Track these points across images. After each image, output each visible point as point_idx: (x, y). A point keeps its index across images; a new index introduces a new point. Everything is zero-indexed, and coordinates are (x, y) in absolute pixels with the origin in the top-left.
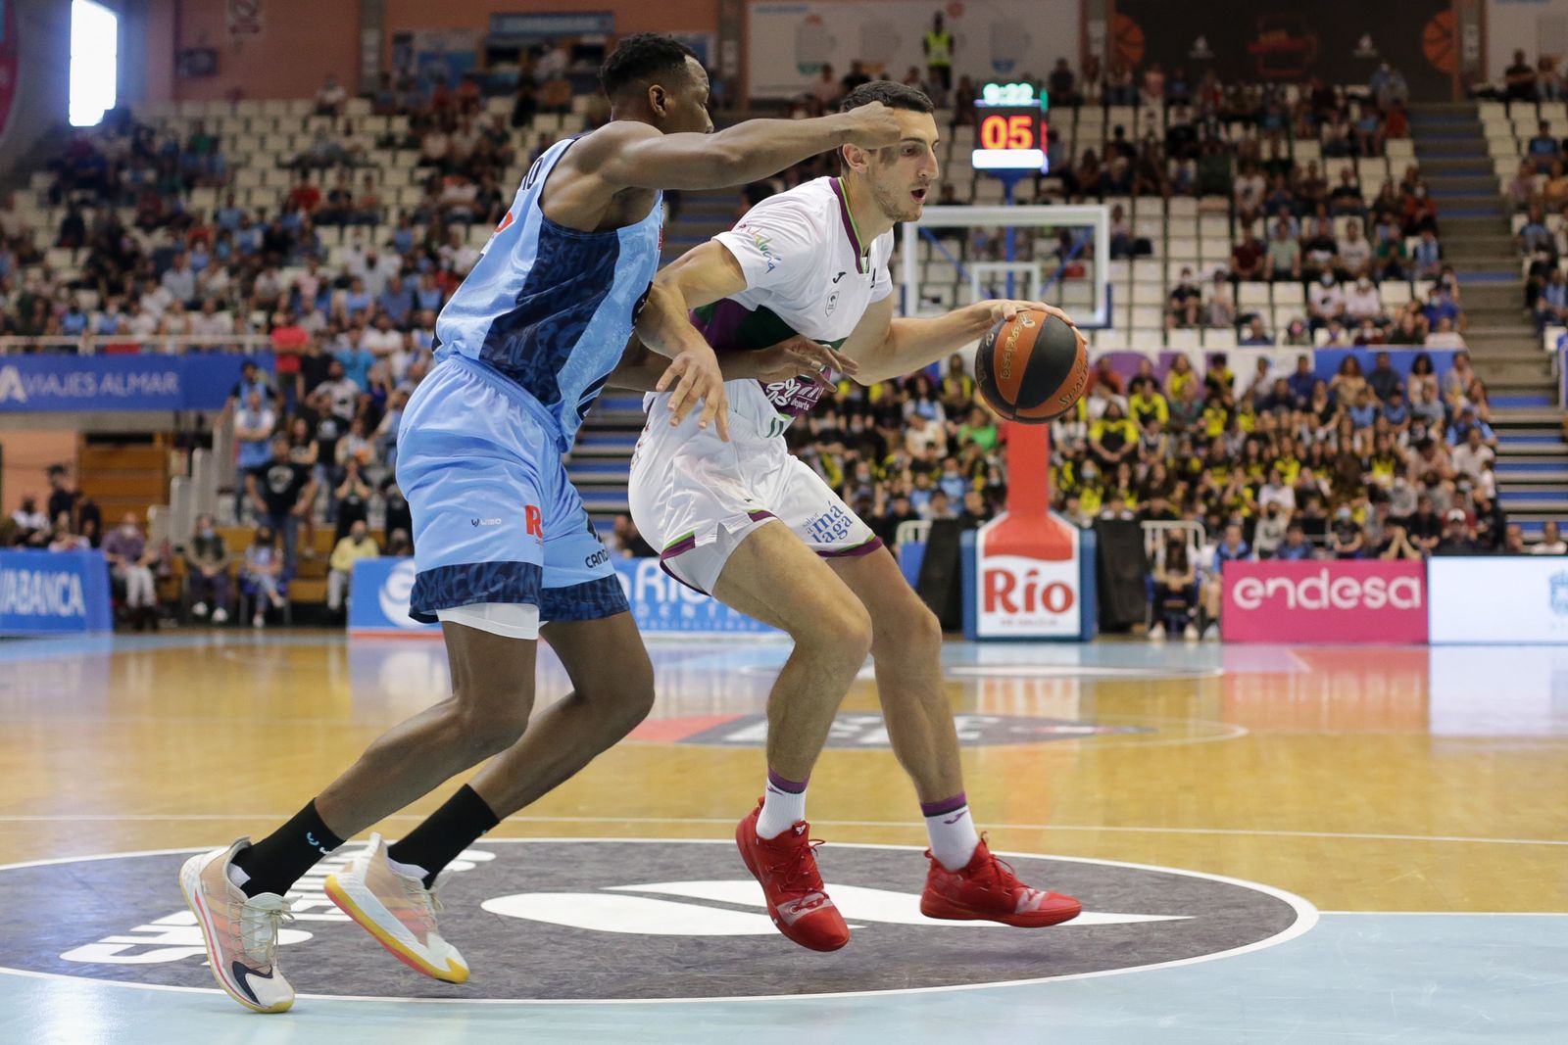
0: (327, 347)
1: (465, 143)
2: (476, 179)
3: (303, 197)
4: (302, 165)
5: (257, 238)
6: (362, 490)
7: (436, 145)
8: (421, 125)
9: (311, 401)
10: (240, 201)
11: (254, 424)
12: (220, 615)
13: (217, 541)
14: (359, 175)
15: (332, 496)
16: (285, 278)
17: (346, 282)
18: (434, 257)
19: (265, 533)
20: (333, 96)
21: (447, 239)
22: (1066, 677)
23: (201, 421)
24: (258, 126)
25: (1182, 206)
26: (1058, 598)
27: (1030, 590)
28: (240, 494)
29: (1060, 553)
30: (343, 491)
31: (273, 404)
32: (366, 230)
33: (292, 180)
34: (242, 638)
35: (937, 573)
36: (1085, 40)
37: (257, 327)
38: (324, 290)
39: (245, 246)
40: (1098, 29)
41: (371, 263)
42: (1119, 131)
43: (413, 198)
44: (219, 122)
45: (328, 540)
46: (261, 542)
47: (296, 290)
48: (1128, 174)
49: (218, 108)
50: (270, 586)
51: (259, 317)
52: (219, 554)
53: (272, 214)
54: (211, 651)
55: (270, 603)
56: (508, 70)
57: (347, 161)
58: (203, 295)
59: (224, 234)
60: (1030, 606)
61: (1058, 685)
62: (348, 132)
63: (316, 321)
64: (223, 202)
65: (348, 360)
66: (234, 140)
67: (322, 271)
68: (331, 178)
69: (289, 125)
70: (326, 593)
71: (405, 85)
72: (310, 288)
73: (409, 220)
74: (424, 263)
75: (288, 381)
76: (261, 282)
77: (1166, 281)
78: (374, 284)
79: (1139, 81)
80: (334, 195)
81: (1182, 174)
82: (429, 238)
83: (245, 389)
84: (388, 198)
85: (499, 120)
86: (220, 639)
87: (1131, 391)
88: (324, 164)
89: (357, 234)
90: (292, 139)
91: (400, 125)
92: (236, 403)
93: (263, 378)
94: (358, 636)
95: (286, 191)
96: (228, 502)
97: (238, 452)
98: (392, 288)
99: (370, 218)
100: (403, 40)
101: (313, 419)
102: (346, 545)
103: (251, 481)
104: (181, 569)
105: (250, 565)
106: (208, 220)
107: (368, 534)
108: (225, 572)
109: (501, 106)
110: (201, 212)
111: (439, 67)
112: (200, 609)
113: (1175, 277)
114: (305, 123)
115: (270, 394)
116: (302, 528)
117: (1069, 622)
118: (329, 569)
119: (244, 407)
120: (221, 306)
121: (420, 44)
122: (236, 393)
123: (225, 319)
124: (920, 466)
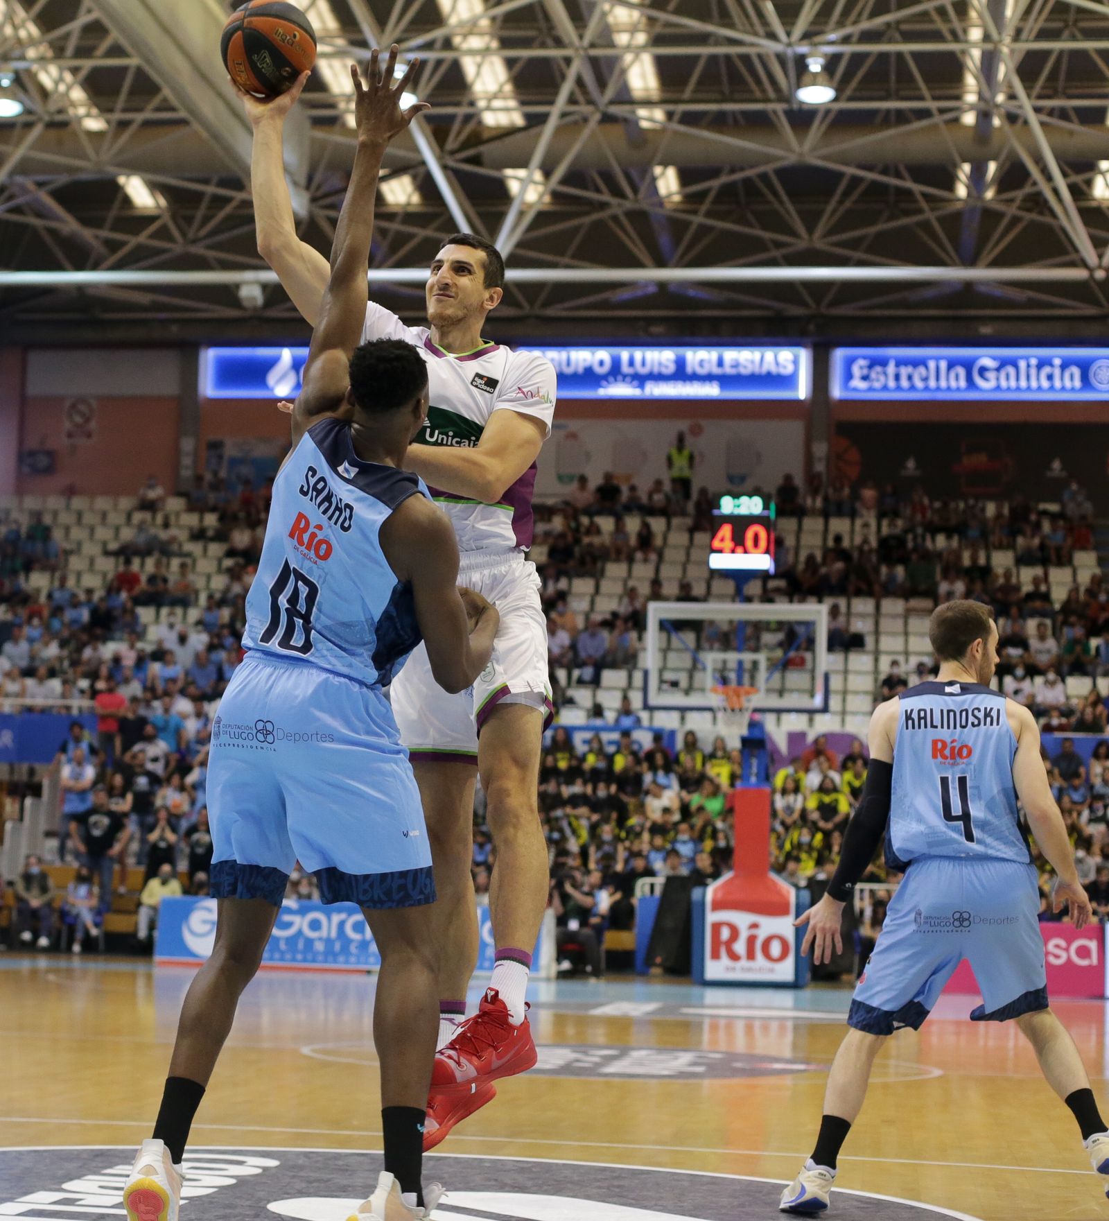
0: (142, 711)
3: (126, 580)
4: (126, 553)
5: (85, 615)
6: (171, 837)
7: (241, 538)
8: (228, 521)
9: (127, 757)
10: (71, 582)
11: (77, 776)
12: (43, 941)
13: (43, 877)
14: (175, 563)
15: (143, 841)
16: (109, 650)
17: (160, 655)
18: (236, 636)
19: (84, 872)
20: (153, 494)
22: (782, 1019)
23: (32, 772)
24: (88, 518)
25: (892, 606)
26: (776, 949)
27: (751, 940)
28: (64, 837)
29: (778, 909)
30: (153, 836)
31: (95, 760)
32: (179, 611)
33: (117, 566)
34: (62, 963)
35: (669, 923)
36: (808, 458)
37: (82, 692)
38: (141, 661)
39: (74, 621)
40: (820, 449)
41: (183, 639)
42: (838, 539)
43: (219, 582)
44: (55, 514)
45: (139, 879)
46: (81, 879)
47: (117, 660)
48: (845, 576)
49: (54, 502)
50: (87, 918)
51: (84, 684)
52: (44, 889)
53: (97, 596)
54: (34, 973)
55: (87, 932)
57: (165, 550)
58: (37, 663)
59: (57, 611)
60: (751, 955)
61: (774, 1026)
62: (166, 525)
63: (134, 688)
64: (57, 584)
65: (160, 724)
66: (67, 529)
67: (140, 645)
68: (150, 564)
69: (115, 518)
70: (136, 925)
71: (216, 486)
72: (129, 659)
73: (217, 603)
74: (229, 641)
75: (107, 739)
76: (87, 653)
77: (876, 671)
78: (184, 657)
79: (855, 496)
80: (152, 579)
81: (891, 578)
82: (232, 619)
83: (71, 746)
84: (200, 583)
86: (43, 962)
87: (844, 767)
88: (144, 553)
89: (171, 614)
90: (117, 529)
91: (211, 520)
92: (63, 758)
93: (88, 737)
94: (163, 963)
95: (110, 576)
96: (53, 843)
97: (63, 801)
98: (200, 661)
99: (183, 601)
100: (216, 446)
101: (130, 774)
102: (154, 884)
103: (73, 826)
105: (71, 899)
106: (43, 599)
107: (174, 874)
108: (49, 905)
110: (38, 591)
111: (245, 470)
112: (27, 936)
113: (885, 667)
114: (129, 516)
115: (93, 751)
116: (117, 867)
117: (785, 971)
118: (139, 904)
119: (70, 761)
120: (52, 673)
121: (230, 451)
122: (64, 749)
123: (56, 684)
124: (658, 829)
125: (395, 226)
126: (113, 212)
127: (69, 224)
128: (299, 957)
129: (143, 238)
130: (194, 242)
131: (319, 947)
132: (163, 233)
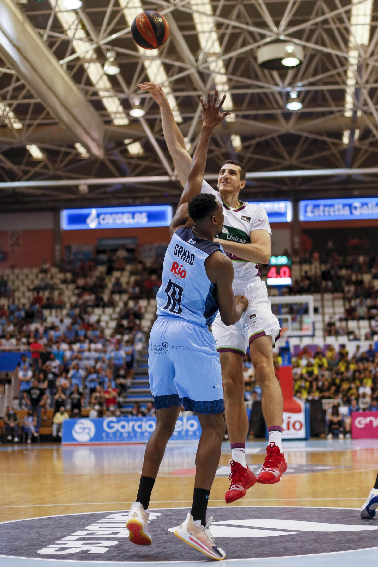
0: (49, 349)
1: (91, 281)
2: (95, 293)
3: (38, 300)
4: (37, 289)
5: (23, 314)
6: (63, 397)
7: (81, 282)
8: (76, 275)
9: (44, 367)
10: (16, 301)
11: (25, 375)
12: (16, 439)
13: (15, 415)
14: (56, 292)
15: (52, 399)
16: (33, 327)
17: (53, 327)
18: (83, 319)
19: (31, 412)
20: (46, 266)
21: (86, 312)
22: (301, 452)
23: (7, 375)
24: (21, 277)
25: (328, 296)
26: (298, 426)
27: (288, 423)
28: (21, 399)
29: (297, 410)
30: (57, 397)
31: (31, 369)
32: (59, 310)
33: (33, 294)
34: (24, 447)
35: (255, 419)
36: (292, 243)
37: (24, 344)
38: (46, 330)
39: (18, 317)
40: (297, 239)
41: (62, 321)
42: (306, 272)
43: (74, 299)
44: (8, 276)
45: (51, 414)
46: (29, 415)
47: (37, 330)
48: (309, 287)
49: (7, 271)
50: (33, 429)
51: (24, 340)
52: (15, 419)
53: (27, 306)
54: (13, 452)
55: (33, 435)
56: (103, 257)
57: (52, 288)
58: (5, 333)
59: (12, 313)
60: (288, 429)
61: (298, 454)
62: (52, 278)
63: (43, 341)
64: (11, 301)
65: (56, 353)
66: (13, 282)
67: (45, 324)
68: (47, 294)
69: (31, 277)
70: (52, 431)
71: (71, 262)
72: (41, 330)
73: (73, 306)
74: (79, 321)
75: (36, 361)
76: (25, 328)
77: (323, 321)
78: (63, 328)
79: (311, 256)
80: (48, 299)
81: (327, 286)
82: (80, 313)
83: (22, 364)
84: (66, 299)
85: (101, 273)
86: (16, 448)
87: (315, 357)
88: (44, 289)
89: (57, 312)
90: (33, 281)
91: (69, 276)
92: (19, 369)
93: (28, 361)
94: (65, 445)
95: (32, 299)
96: (17, 402)
97: (20, 385)
98: (69, 329)
99: (60, 306)
100: (68, 248)
101: (46, 373)
102: (58, 415)
103: (25, 395)
104: (2, 425)
105: (26, 422)
106: (6, 308)
107: (66, 411)
108: (17, 425)
109: (102, 269)
110: (3, 306)
111: (81, 256)
112: (10, 438)
113: (327, 319)
114: (37, 276)
115: (31, 365)
116: (43, 410)
117: (302, 434)
118: (52, 423)
119: (22, 370)
120: (12, 337)
121: (74, 249)
122: (19, 365)
123: (13, 341)
124: (248, 384)
125: (134, 162)
126: (25, 159)
127: (8, 165)
128: (117, 439)
129: (37, 169)
130: (58, 169)
131: (125, 435)
132: (45, 167)
